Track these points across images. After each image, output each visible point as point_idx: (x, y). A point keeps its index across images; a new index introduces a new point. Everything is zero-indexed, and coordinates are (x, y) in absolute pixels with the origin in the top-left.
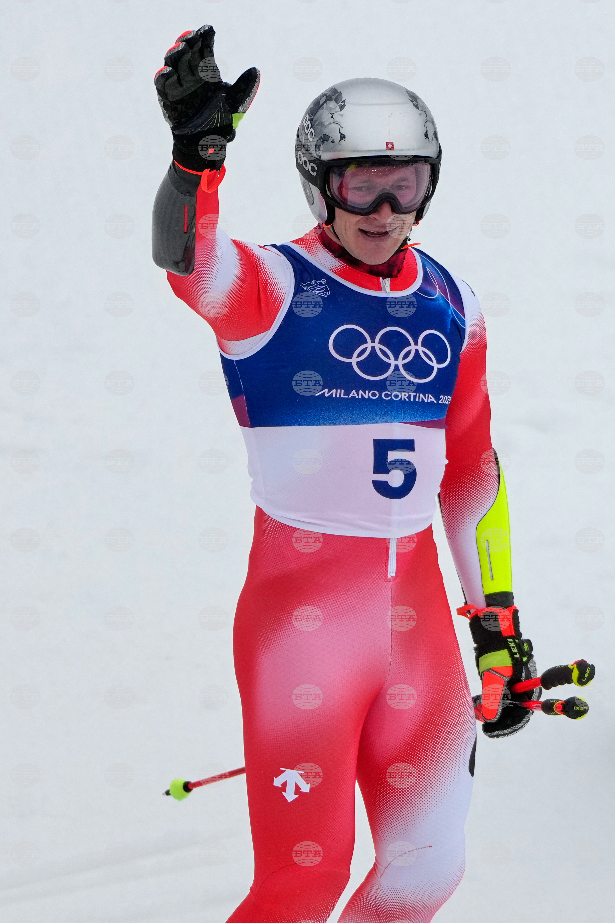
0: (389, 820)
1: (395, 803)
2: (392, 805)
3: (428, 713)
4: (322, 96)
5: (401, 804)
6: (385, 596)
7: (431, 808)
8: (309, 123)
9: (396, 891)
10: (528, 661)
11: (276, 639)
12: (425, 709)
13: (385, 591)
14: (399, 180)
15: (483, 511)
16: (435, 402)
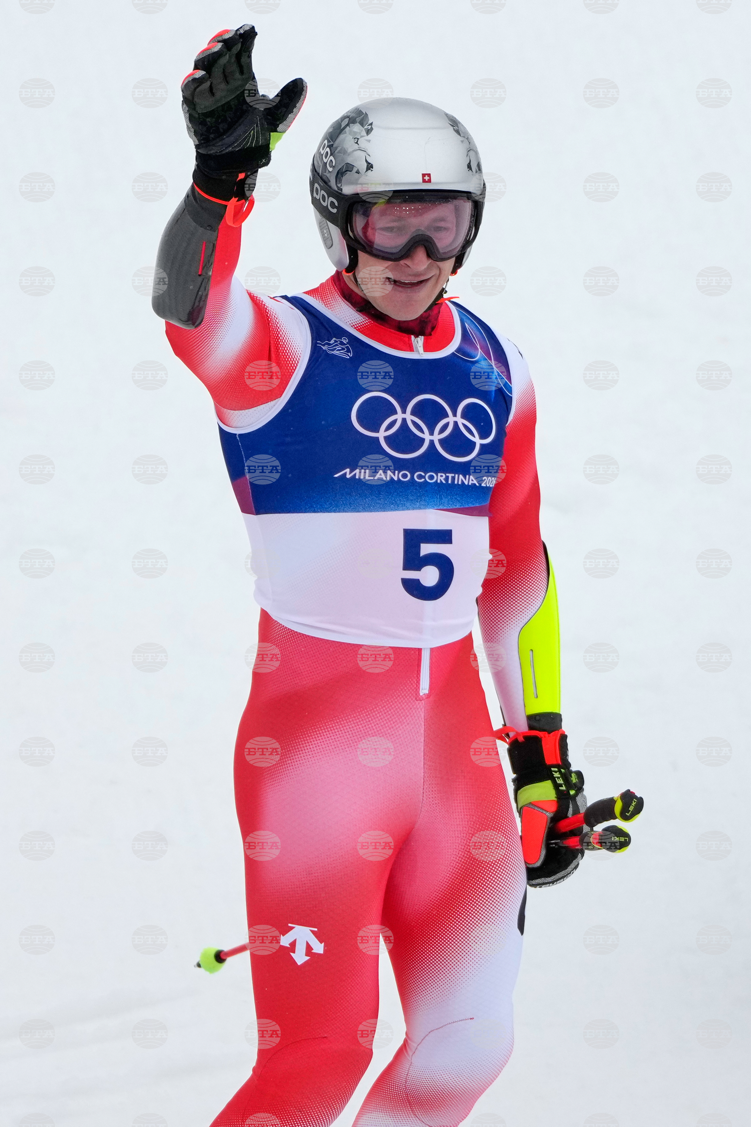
0: (422, 987)
1: (429, 967)
2: (426, 969)
3: (468, 858)
4: (343, 118)
5: (437, 967)
6: (417, 718)
7: (473, 973)
8: (328, 150)
9: (430, 1073)
10: (576, 795)
11: (284, 770)
12: (465, 853)
13: (416, 711)
14: (436, 220)
15: (527, 614)
16: (477, 485)
